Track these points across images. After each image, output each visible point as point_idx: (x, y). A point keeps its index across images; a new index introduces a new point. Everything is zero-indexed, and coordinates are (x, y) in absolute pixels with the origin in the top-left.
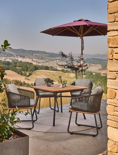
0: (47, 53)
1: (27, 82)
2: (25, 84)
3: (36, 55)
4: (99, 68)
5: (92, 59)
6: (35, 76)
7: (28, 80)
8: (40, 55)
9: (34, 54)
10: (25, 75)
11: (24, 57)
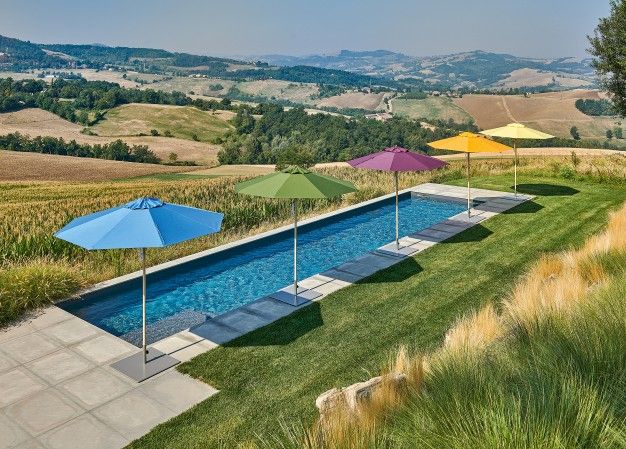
0: (169, 55)
1: (83, 141)
2: (77, 147)
3: (136, 62)
4: (312, 93)
5: (296, 68)
6: (114, 123)
7: (92, 134)
8: (148, 60)
9: (132, 59)
10: (84, 121)
11: (98, 67)
